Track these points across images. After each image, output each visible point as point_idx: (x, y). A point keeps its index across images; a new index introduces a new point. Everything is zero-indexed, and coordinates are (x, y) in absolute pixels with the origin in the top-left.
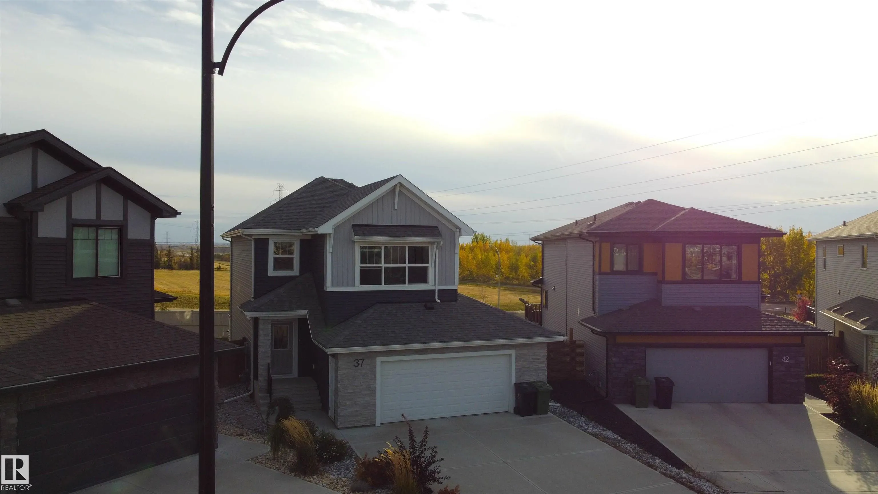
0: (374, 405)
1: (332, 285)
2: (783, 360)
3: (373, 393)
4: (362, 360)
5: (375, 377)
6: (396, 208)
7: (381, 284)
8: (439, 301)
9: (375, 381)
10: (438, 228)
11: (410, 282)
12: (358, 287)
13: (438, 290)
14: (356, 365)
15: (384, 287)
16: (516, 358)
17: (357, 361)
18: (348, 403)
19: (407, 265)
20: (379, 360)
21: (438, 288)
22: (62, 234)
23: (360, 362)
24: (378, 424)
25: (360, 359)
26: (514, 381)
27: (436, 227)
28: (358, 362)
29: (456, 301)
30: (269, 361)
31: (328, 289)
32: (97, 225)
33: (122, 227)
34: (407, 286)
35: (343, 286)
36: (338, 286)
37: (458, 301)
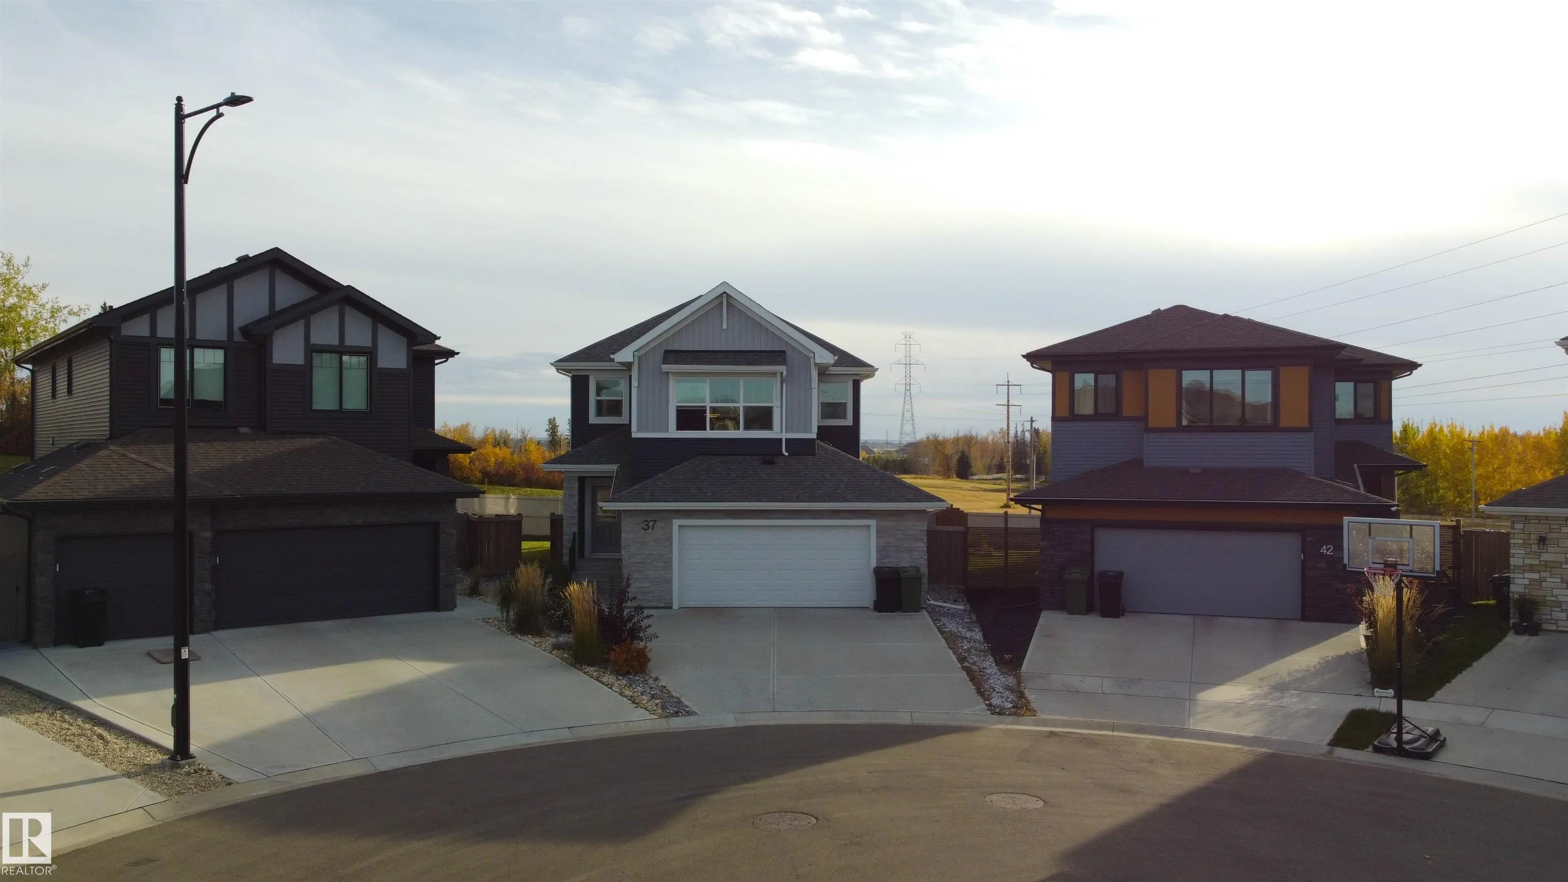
0: (670, 581)
1: (639, 430)
2: (1324, 550)
3: (668, 566)
4: (653, 522)
5: (671, 545)
6: (725, 326)
7: (706, 430)
8: (787, 454)
9: (671, 551)
10: (785, 352)
11: (747, 428)
12: (673, 432)
13: (786, 439)
14: (646, 527)
15: (709, 434)
16: (878, 532)
17: (646, 523)
18: (636, 575)
19: (741, 404)
20: (676, 523)
21: (784, 436)
22: (299, 360)
23: (651, 524)
24: (675, 606)
25: (651, 521)
26: (874, 564)
27: (784, 352)
28: (648, 523)
29: (814, 455)
30: (575, 529)
31: (634, 435)
32: (341, 350)
33: (370, 354)
34: (742, 433)
35: (654, 431)
36: (647, 431)
37: (817, 455)
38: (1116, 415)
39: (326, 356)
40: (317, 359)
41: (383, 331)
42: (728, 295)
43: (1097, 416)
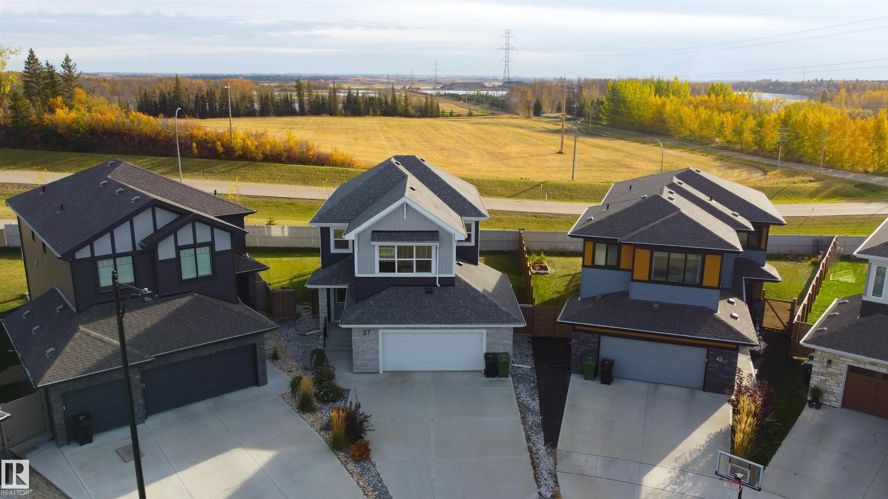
0: (378, 360)
1: (359, 273)
2: (718, 359)
3: (377, 352)
4: (369, 332)
6: (405, 218)
7: (395, 272)
8: (439, 285)
9: (378, 345)
11: (418, 271)
12: (377, 274)
13: (439, 277)
14: (365, 334)
15: (397, 274)
16: (487, 336)
17: (365, 331)
18: (360, 357)
19: (414, 259)
20: (381, 331)
21: (438, 276)
22: (173, 255)
23: (367, 332)
24: (381, 372)
25: (367, 330)
26: (485, 351)
27: (437, 232)
29: (453, 285)
30: (326, 315)
31: (356, 276)
32: (195, 246)
33: (211, 245)
34: (415, 274)
35: (367, 273)
36: (363, 273)
37: (455, 286)
38: (617, 267)
39: (187, 251)
40: (182, 253)
41: (216, 230)
42: (407, 205)
43: (606, 267)
